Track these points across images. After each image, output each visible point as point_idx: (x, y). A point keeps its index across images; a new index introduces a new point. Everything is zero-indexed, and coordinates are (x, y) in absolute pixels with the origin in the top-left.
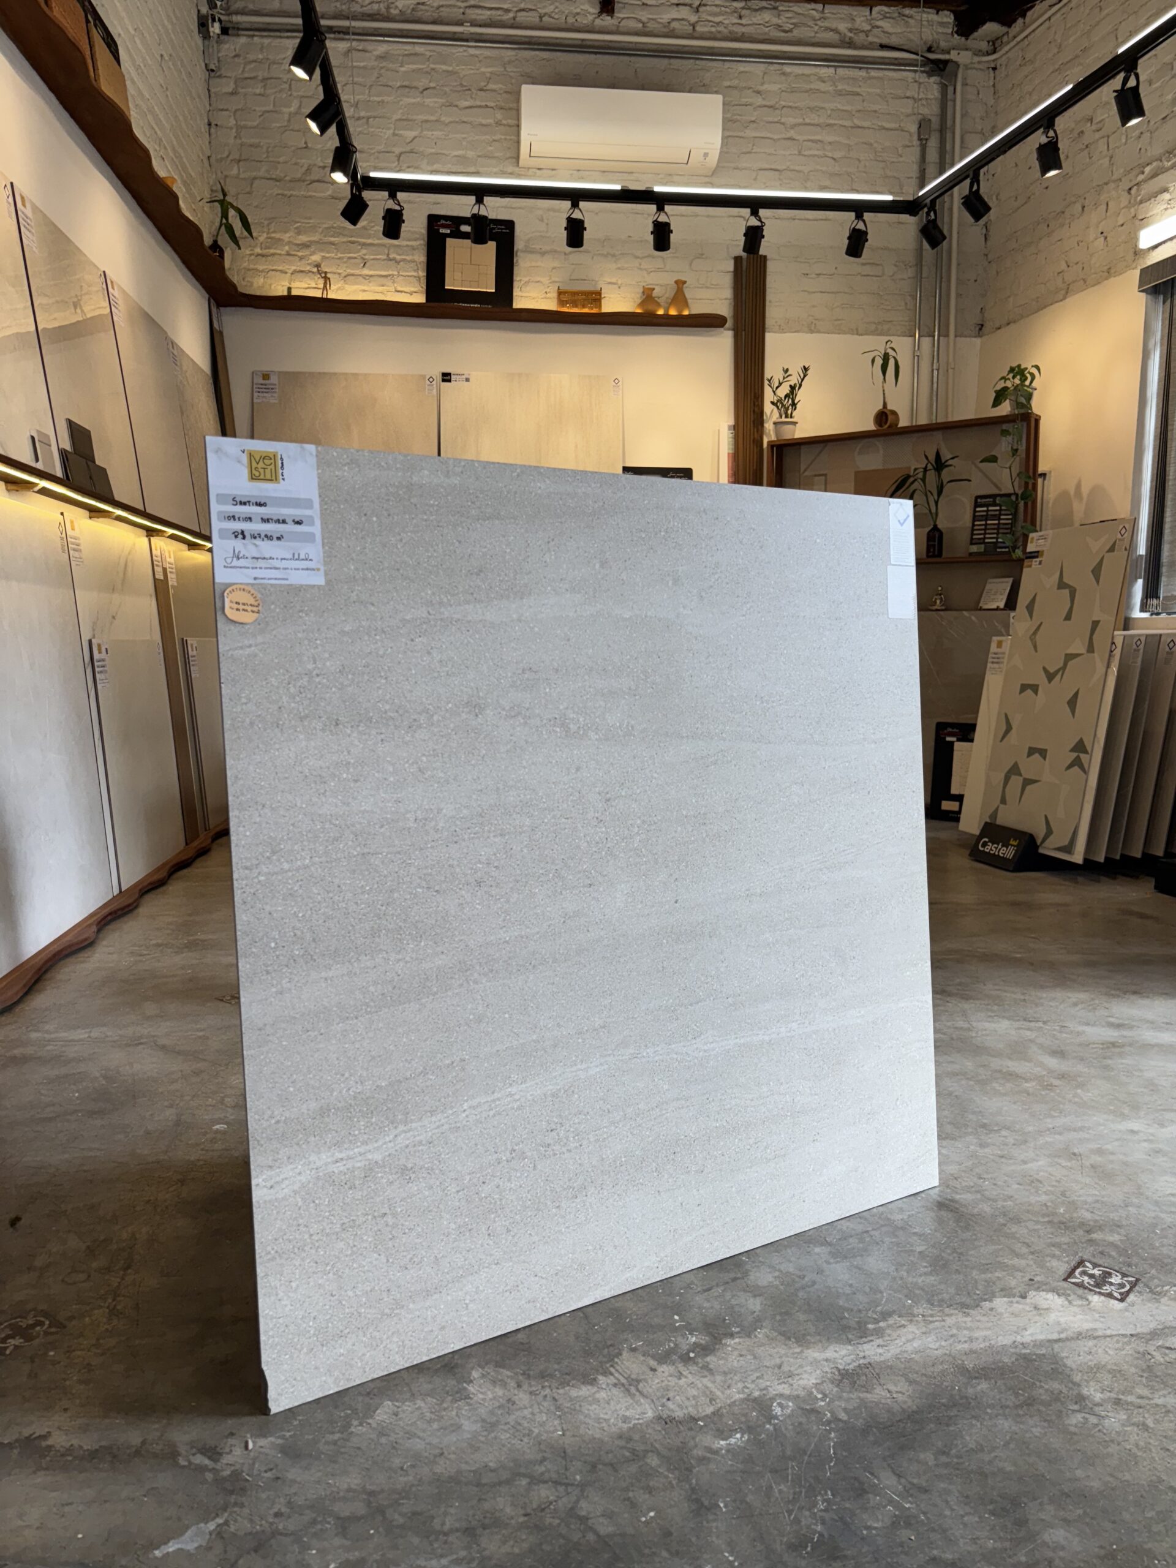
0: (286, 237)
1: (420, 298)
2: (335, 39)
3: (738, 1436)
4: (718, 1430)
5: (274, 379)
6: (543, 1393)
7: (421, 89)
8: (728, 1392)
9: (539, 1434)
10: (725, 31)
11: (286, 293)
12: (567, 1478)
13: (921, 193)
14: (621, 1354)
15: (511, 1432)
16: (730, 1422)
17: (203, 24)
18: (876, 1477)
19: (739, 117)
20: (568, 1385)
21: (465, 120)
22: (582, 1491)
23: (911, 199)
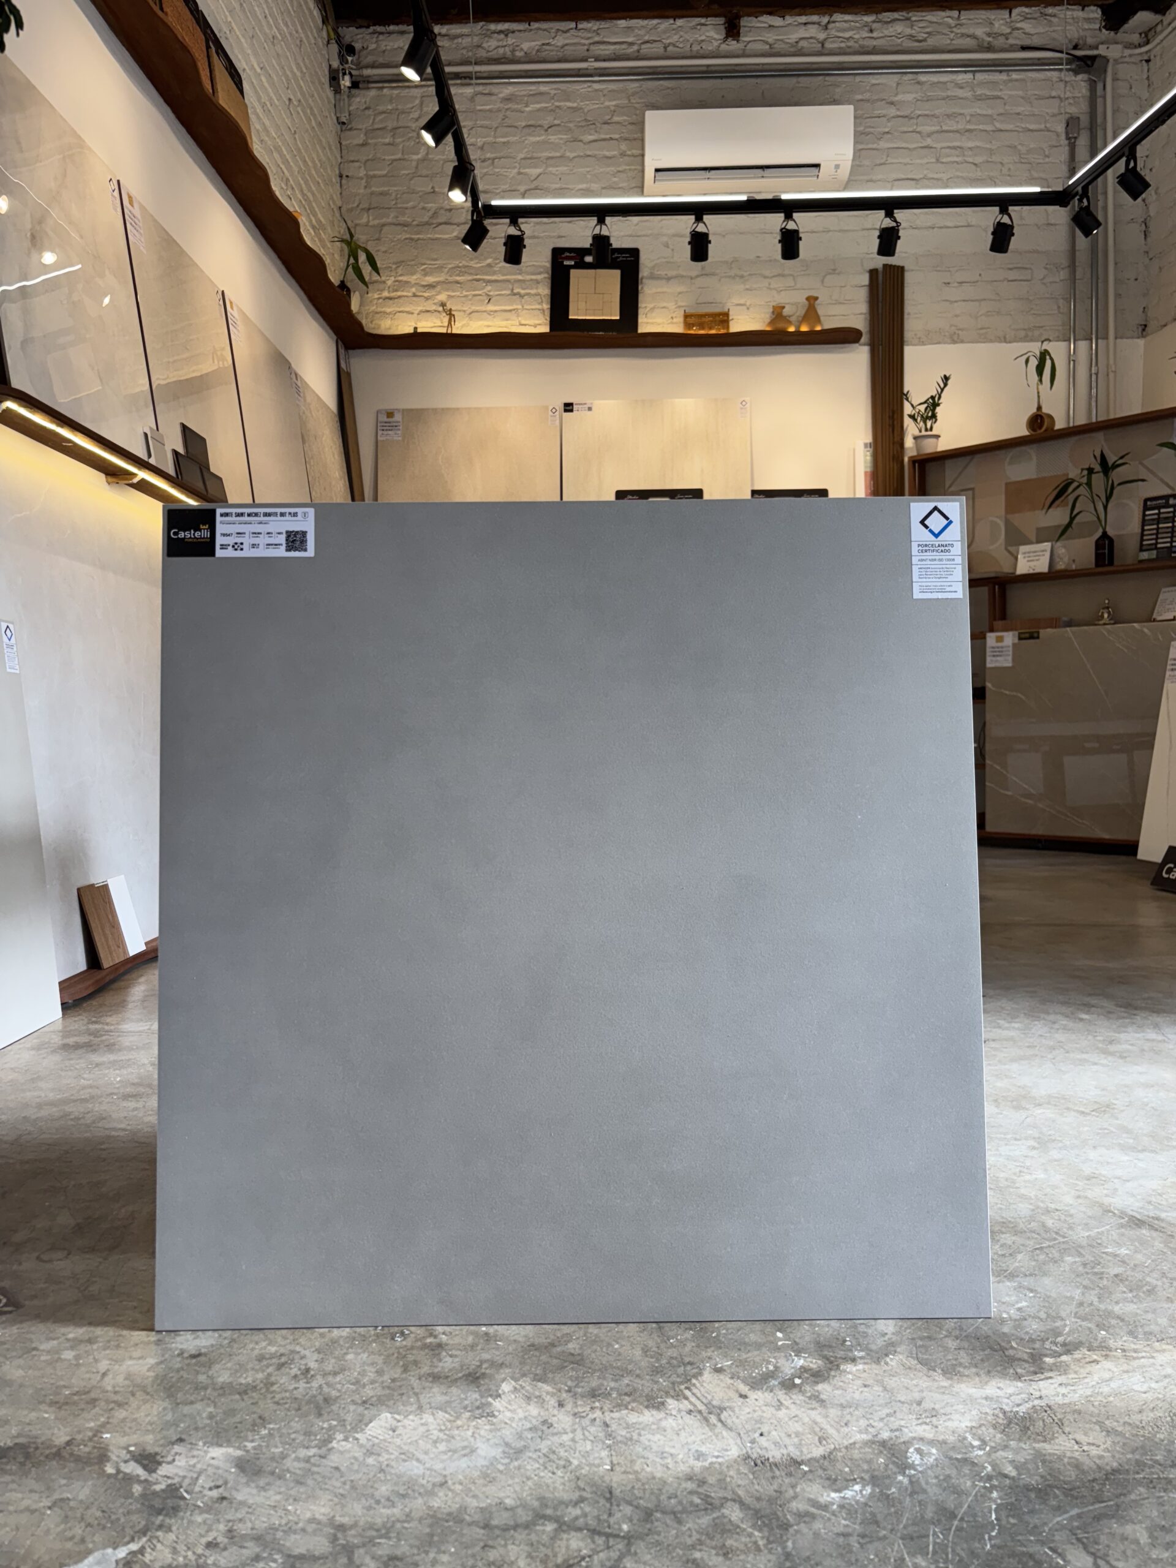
0: (413, 279)
1: (545, 329)
2: (462, 85)
3: (857, 1487)
4: (828, 1479)
5: (398, 417)
6: (592, 1416)
7: (546, 127)
8: (846, 1430)
9: (579, 1467)
10: (856, 45)
11: (412, 331)
12: (609, 1527)
13: (1071, 182)
14: (700, 1374)
15: (541, 1461)
16: (847, 1469)
17: (334, 78)
18: (1060, 1555)
19: (871, 129)
20: (627, 1408)
21: (589, 153)
22: (629, 1544)
23: (1061, 189)
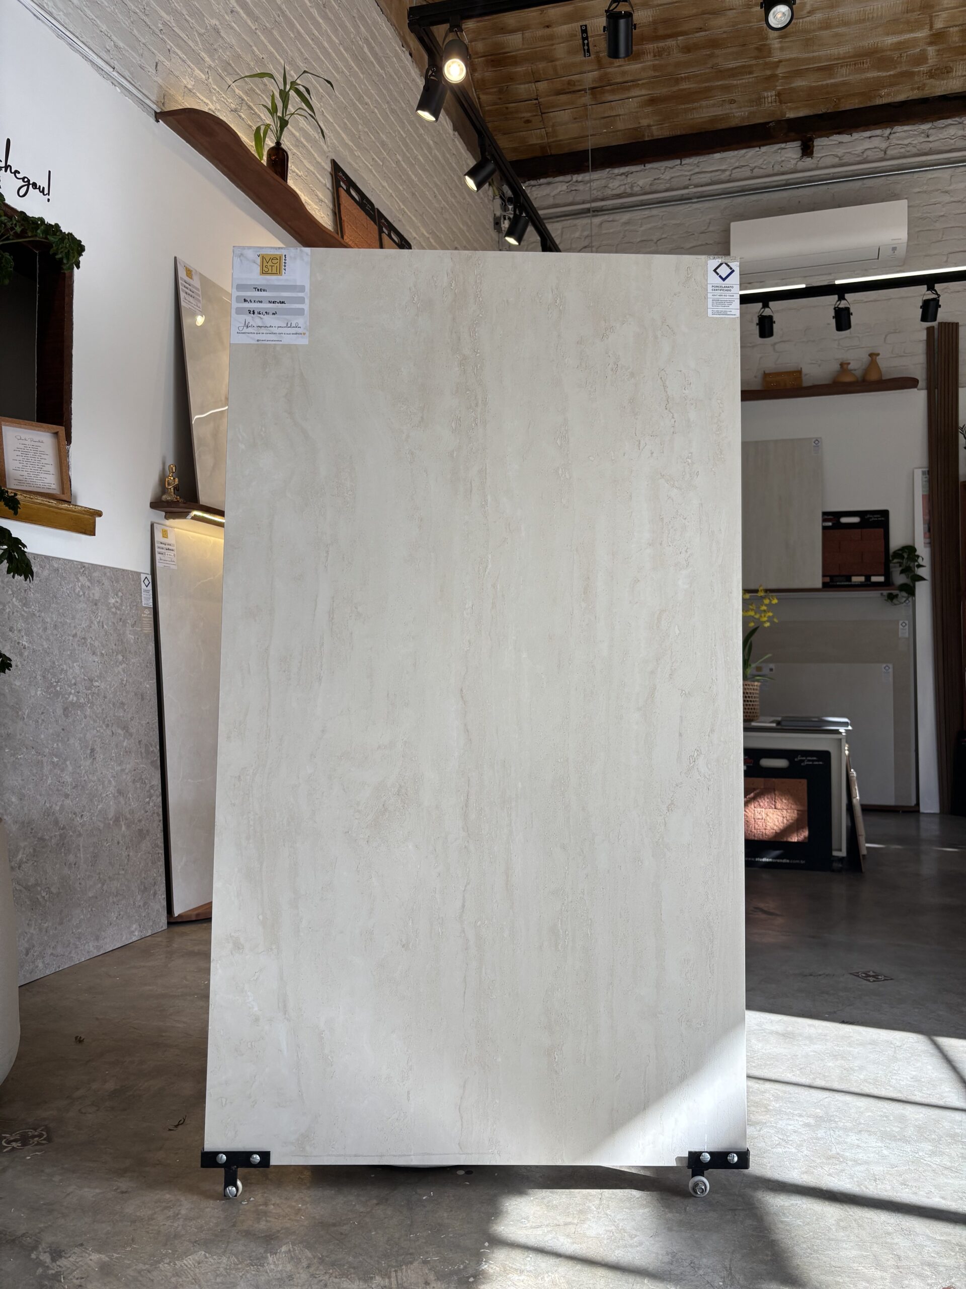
7: (655, 240)
10: (914, 151)
14: (411, 1263)
17: (497, 223)
19: (928, 215)
